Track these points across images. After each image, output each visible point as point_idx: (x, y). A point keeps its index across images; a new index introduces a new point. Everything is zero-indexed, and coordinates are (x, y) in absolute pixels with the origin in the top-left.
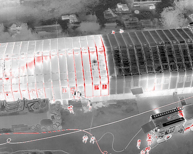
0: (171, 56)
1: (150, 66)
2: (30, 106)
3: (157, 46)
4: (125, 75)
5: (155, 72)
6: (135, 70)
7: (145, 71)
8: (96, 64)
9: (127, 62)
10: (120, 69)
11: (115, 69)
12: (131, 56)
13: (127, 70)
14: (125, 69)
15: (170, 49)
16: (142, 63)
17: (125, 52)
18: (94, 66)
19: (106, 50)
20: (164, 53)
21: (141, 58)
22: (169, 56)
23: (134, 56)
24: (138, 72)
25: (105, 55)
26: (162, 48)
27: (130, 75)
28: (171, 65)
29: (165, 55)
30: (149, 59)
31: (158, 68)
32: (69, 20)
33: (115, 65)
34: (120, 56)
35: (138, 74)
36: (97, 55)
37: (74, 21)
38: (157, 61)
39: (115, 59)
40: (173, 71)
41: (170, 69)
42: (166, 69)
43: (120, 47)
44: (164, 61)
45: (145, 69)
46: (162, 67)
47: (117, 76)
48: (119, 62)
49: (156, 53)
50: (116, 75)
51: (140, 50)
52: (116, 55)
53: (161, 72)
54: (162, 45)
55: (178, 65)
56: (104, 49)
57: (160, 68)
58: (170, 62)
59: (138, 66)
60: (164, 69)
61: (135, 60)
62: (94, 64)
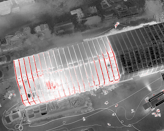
0: (157, 53)
1: (144, 63)
2: (74, 104)
3: (148, 47)
4: (130, 72)
5: (148, 67)
6: (135, 67)
7: (142, 67)
8: (110, 67)
9: (130, 62)
10: (126, 68)
11: (122, 69)
12: (132, 57)
13: (131, 69)
14: (129, 68)
15: (157, 48)
16: (139, 62)
17: (127, 55)
18: (109, 69)
19: (115, 56)
20: (153, 51)
21: (138, 58)
22: (156, 53)
23: (134, 57)
24: (137, 69)
25: (115, 59)
26: (151, 49)
27: (133, 72)
28: (158, 60)
29: (153, 54)
30: (144, 58)
31: (150, 64)
32: (76, 14)
33: (122, 66)
34: (125, 59)
35: (138, 70)
36: (110, 60)
38: (148, 59)
39: (121, 61)
40: (159, 64)
41: (157, 63)
42: (155, 64)
43: (124, 52)
44: (153, 58)
45: (141, 65)
46: (152, 62)
47: (125, 74)
48: (125, 63)
49: (148, 52)
50: (123, 73)
51: (137, 52)
52: (122, 59)
53: (151, 66)
54: (151, 46)
55: (162, 59)
56: (114, 55)
57: (151, 63)
58: (157, 58)
59: (137, 64)
60: (153, 64)
61: (134, 60)
62: (109, 67)
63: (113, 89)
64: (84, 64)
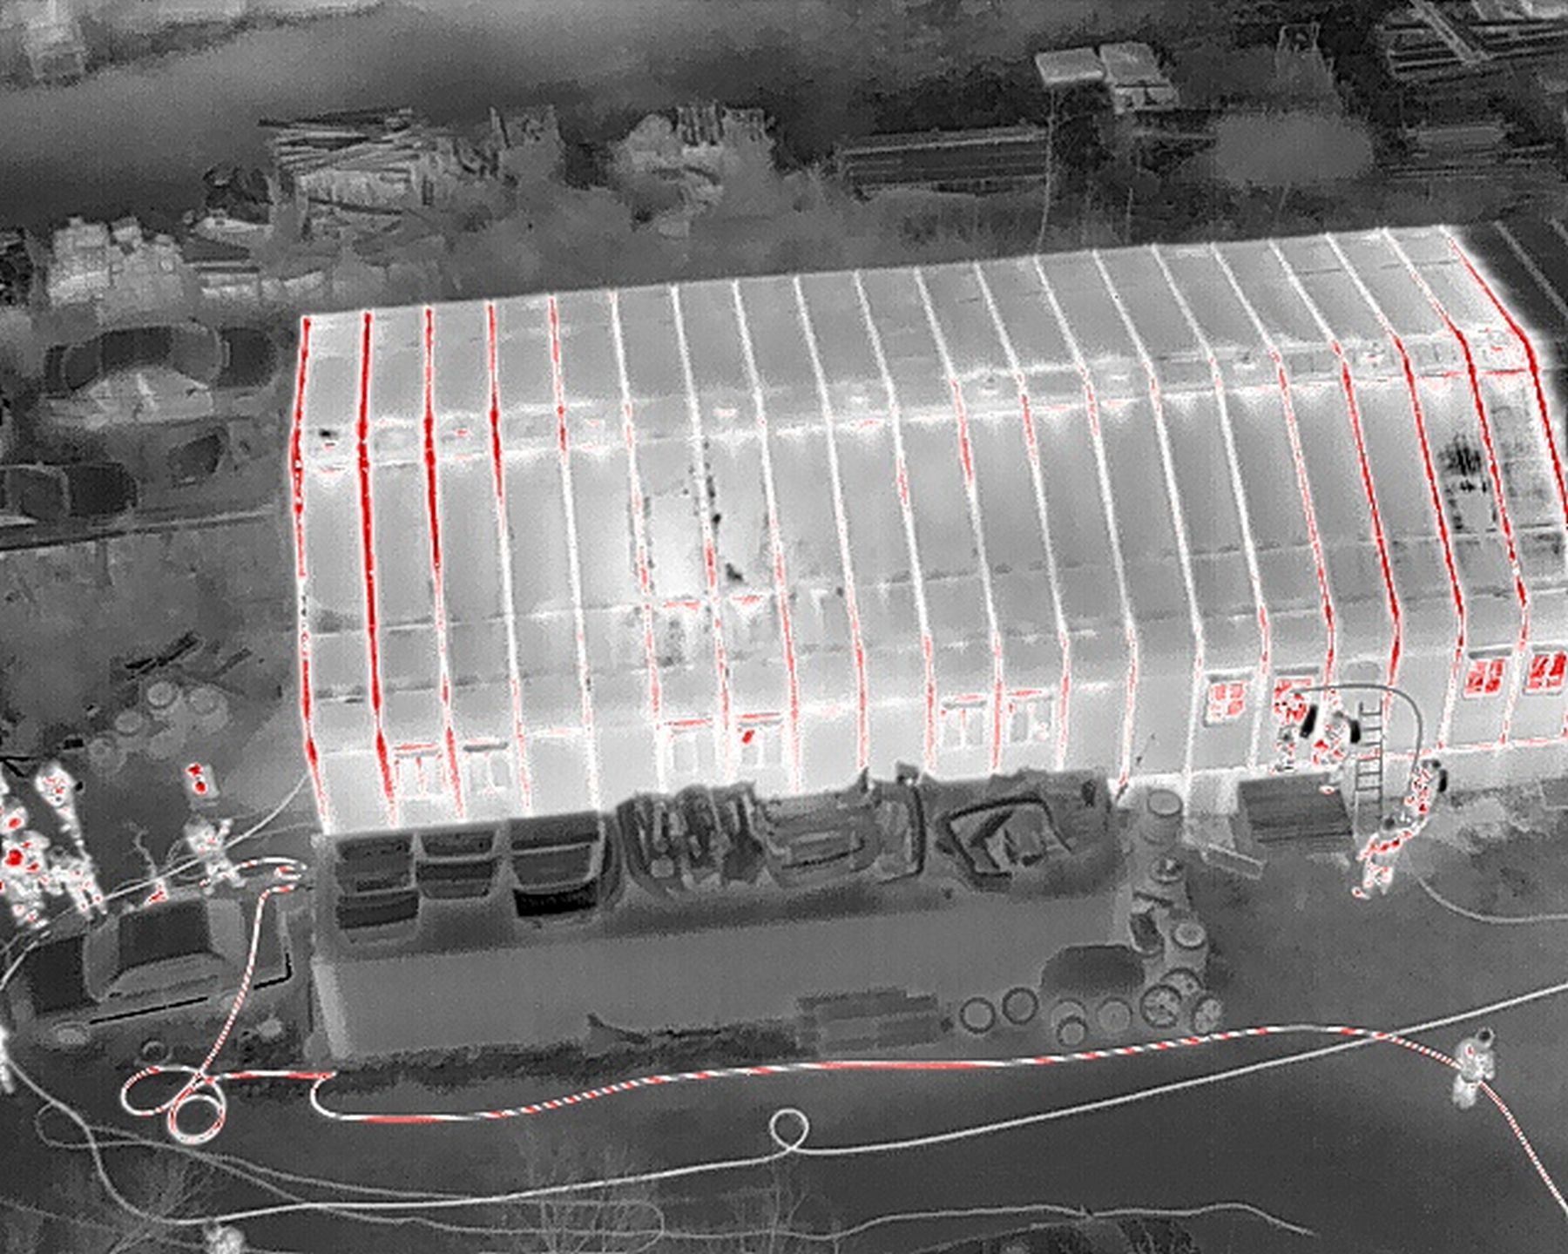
2: (979, 840)
8: (1476, 481)
18: (1459, 495)
19: (1543, 362)
25: (1542, 406)
32: (1100, 87)
36: (1479, 404)
37: (1149, 101)
56: (1530, 353)
62: (1458, 479)
63: (1483, 835)
64: (1154, 396)
